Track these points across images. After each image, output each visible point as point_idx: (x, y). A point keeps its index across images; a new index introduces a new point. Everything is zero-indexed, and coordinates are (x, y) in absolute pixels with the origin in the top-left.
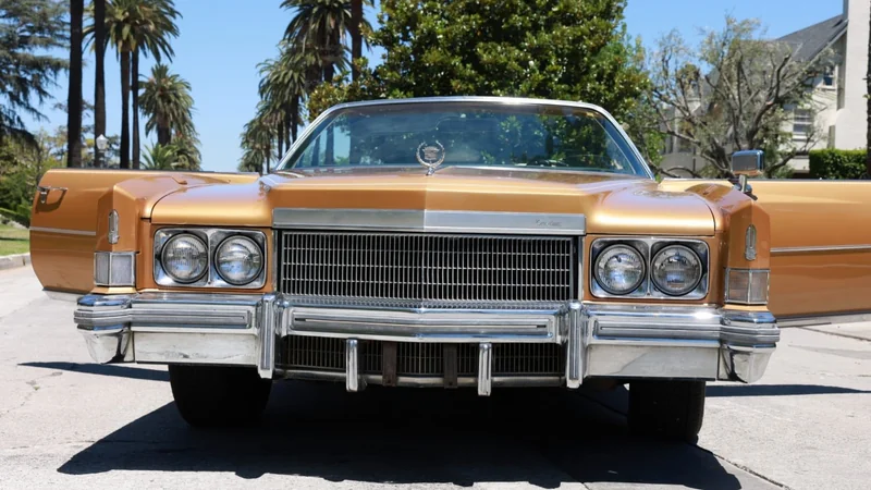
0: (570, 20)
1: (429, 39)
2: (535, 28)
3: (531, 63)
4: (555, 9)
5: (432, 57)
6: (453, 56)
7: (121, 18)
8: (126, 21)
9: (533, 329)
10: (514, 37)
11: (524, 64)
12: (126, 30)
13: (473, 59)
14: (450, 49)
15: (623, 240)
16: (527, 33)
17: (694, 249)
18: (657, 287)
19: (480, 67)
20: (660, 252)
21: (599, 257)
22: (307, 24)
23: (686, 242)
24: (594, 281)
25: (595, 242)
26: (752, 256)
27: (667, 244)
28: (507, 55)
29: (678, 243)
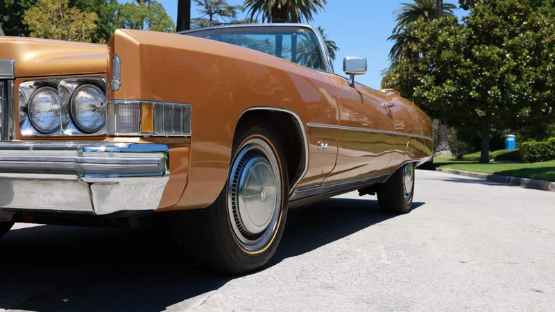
0: (535, 29)
2: (512, 35)
3: (508, 55)
4: (525, 23)
5: (446, 55)
6: (459, 54)
7: (307, 52)
8: (310, 53)
10: (498, 41)
11: (503, 56)
12: (309, 57)
13: (468, 54)
14: (456, 51)
15: (46, 81)
16: (505, 38)
17: (102, 88)
18: (77, 125)
19: (475, 60)
20: (76, 92)
21: (31, 99)
22: (401, 48)
23: (90, 79)
24: (27, 121)
25: (22, 85)
26: (116, 87)
27: (80, 83)
28: (491, 51)
29: (88, 82)
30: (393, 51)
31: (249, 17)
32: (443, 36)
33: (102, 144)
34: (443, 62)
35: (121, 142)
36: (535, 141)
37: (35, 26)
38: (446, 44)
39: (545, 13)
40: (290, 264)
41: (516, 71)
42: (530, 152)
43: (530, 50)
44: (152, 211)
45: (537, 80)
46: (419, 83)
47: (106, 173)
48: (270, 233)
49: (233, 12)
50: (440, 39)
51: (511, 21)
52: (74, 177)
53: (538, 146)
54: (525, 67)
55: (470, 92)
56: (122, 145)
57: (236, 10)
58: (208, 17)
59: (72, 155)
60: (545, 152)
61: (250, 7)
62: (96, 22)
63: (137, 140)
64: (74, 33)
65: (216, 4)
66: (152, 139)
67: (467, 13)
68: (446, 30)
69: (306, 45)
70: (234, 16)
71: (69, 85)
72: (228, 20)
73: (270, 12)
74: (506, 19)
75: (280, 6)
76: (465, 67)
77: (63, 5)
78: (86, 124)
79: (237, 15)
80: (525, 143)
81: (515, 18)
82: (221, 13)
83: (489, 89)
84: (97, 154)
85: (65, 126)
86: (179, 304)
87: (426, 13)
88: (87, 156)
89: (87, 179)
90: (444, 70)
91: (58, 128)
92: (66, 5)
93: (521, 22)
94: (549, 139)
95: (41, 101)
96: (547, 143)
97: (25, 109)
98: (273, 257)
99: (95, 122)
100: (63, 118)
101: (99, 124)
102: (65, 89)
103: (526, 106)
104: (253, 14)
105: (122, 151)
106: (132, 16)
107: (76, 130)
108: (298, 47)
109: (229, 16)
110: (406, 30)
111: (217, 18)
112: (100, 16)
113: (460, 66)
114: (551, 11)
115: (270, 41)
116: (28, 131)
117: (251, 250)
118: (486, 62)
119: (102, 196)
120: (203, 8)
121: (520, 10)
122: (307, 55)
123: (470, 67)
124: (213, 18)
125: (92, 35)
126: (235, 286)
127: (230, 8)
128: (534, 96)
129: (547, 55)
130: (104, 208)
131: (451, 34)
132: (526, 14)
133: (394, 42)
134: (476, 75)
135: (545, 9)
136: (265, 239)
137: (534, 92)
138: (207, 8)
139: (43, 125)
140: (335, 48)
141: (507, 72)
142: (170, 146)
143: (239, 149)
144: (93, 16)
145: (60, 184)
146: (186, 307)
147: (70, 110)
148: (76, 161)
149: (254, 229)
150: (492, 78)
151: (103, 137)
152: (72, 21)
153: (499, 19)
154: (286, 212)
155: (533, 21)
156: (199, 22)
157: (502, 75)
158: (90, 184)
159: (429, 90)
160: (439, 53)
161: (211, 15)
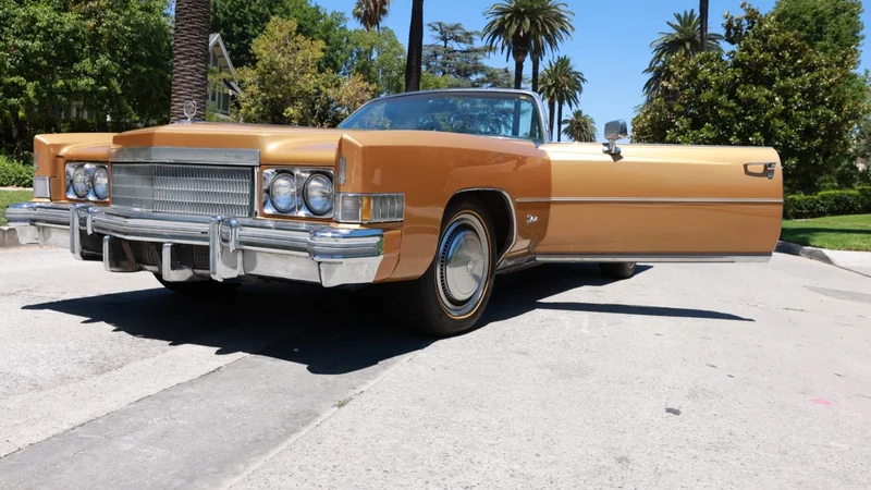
0: (811, 69)
1: (706, 84)
2: (784, 75)
3: (777, 99)
4: (799, 61)
5: (706, 96)
6: (721, 94)
7: (550, 84)
8: (554, 85)
9: (199, 234)
10: (768, 82)
11: (771, 99)
12: (553, 90)
13: (732, 95)
14: (718, 90)
15: (285, 169)
16: (777, 79)
17: (330, 178)
18: (309, 208)
19: (738, 101)
20: (309, 180)
21: (273, 183)
22: (658, 82)
23: (321, 171)
24: (269, 201)
25: (265, 171)
26: (342, 182)
27: (312, 173)
28: (759, 93)
29: (319, 172)
30: (648, 85)
31: (489, 44)
32: (704, 72)
33: (329, 231)
34: (701, 104)
35: (344, 229)
36: (802, 195)
37: (261, 55)
38: (706, 81)
39: (824, 49)
40: (494, 328)
41: (785, 116)
42: (796, 206)
43: (803, 92)
44: (369, 284)
45: (808, 127)
46: (672, 126)
47: (332, 255)
48: (476, 299)
49: (471, 39)
50: (700, 77)
51: (782, 58)
52: (307, 254)
53: (806, 200)
54: (796, 110)
55: (730, 136)
56: (344, 232)
57: (473, 36)
58: (442, 43)
59: (306, 237)
60: (813, 208)
61: (488, 34)
62: (323, 50)
63: (357, 227)
64: (301, 62)
65: (452, 29)
66: (370, 225)
67: (735, 48)
68: (707, 67)
69: (550, 76)
70: (471, 43)
71: (303, 175)
72: (464, 47)
73: (510, 40)
74: (777, 56)
75: (521, 34)
76: (727, 109)
77: (290, 33)
78: (318, 208)
79: (475, 42)
80: (791, 197)
81: (788, 55)
82: (457, 39)
83: (751, 135)
84: (326, 239)
85: (299, 208)
86: (389, 360)
87: (688, 45)
88: (317, 241)
89: (317, 259)
90: (702, 112)
91: (293, 209)
92: (294, 33)
93: (795, 60)
94: (820, 194)
95: (280, 185)
96: (816, 197)
97: (268, 191)
98: (478, 321)
99: (325, 205)
100: (297, 201)
101: (328, 207)
102: (299, 177)
103: (793, 157)
104: (492, 41)
105: (345, 237)
106: (361, 43)
107: (308, 212)
108: (540, 78)
109: (465, 43)
110: (664, 62)
111: (453, 45)
112: (327, 43)
113: (720, 107)
114: (832, 47)
115: (509, 70)
116: (269, 210)
117: (456, 315)
118: (750, 104)
119: (329, 273)
120: (437, 34)
121: (793, 48)
122: (550, 88)
123: (732, 109)
124: (448, 45)
125: (319, 64)
126: (440, 348)
127: (468, 34)
128: (802, 146)
129: (823, 98)
130: (330, 281)
131: (713, 71)
132: (801, 52)
133: (649, 76)
134: (739, 118)
135: (827, 43)
136: (470, 305)
137: (803, 140)
138: (441, 33)
139: (282, 205)
140: (583, 80)
141: (773, 116)
142: (385, 230)
143: (449, 224)
144: (321, 44)
145: (295, 258)
146: (394, 363)
147: (303, 194)
148: (309, 244)
149: (460, 296)
150: (756, 123)
151: (330, 220)
152: (298, 49)
153: (769, 56)
154: (492, 281)
155: (809, 59)
156: (432, 49)
157: (768, 120)
158: (319, 263)
159: (684, 134)
160: (698, 92)
161: (446, 43)
